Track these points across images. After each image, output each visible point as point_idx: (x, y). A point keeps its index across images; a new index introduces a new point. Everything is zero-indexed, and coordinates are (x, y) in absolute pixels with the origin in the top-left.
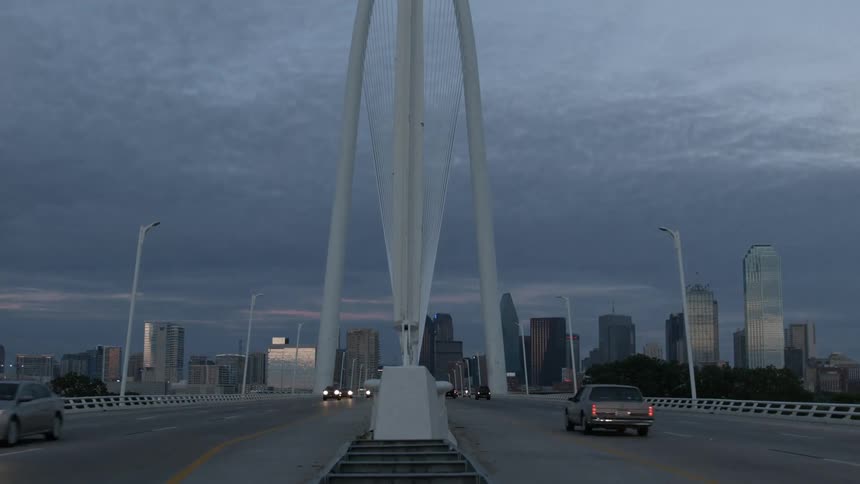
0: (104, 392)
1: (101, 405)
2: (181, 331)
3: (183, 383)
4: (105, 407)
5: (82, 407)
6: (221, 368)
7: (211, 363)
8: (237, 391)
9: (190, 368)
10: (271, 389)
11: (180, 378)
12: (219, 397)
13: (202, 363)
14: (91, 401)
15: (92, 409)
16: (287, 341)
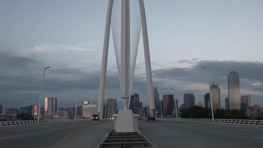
0: (33, 119)
1: (32, 123)
2: (56, 100)
3: (57, 116)
4: (33, 123)
5: (26, 123)
6: (68, 111)
7: (65, 110)
8: (73, 118)
9: (59, 111)
10: (84, 117)
11: (56, 114)
12: (68, 120)
13: (63, 110)
14: (29, 121)
15: (29, 124)
16: (88, 103)
